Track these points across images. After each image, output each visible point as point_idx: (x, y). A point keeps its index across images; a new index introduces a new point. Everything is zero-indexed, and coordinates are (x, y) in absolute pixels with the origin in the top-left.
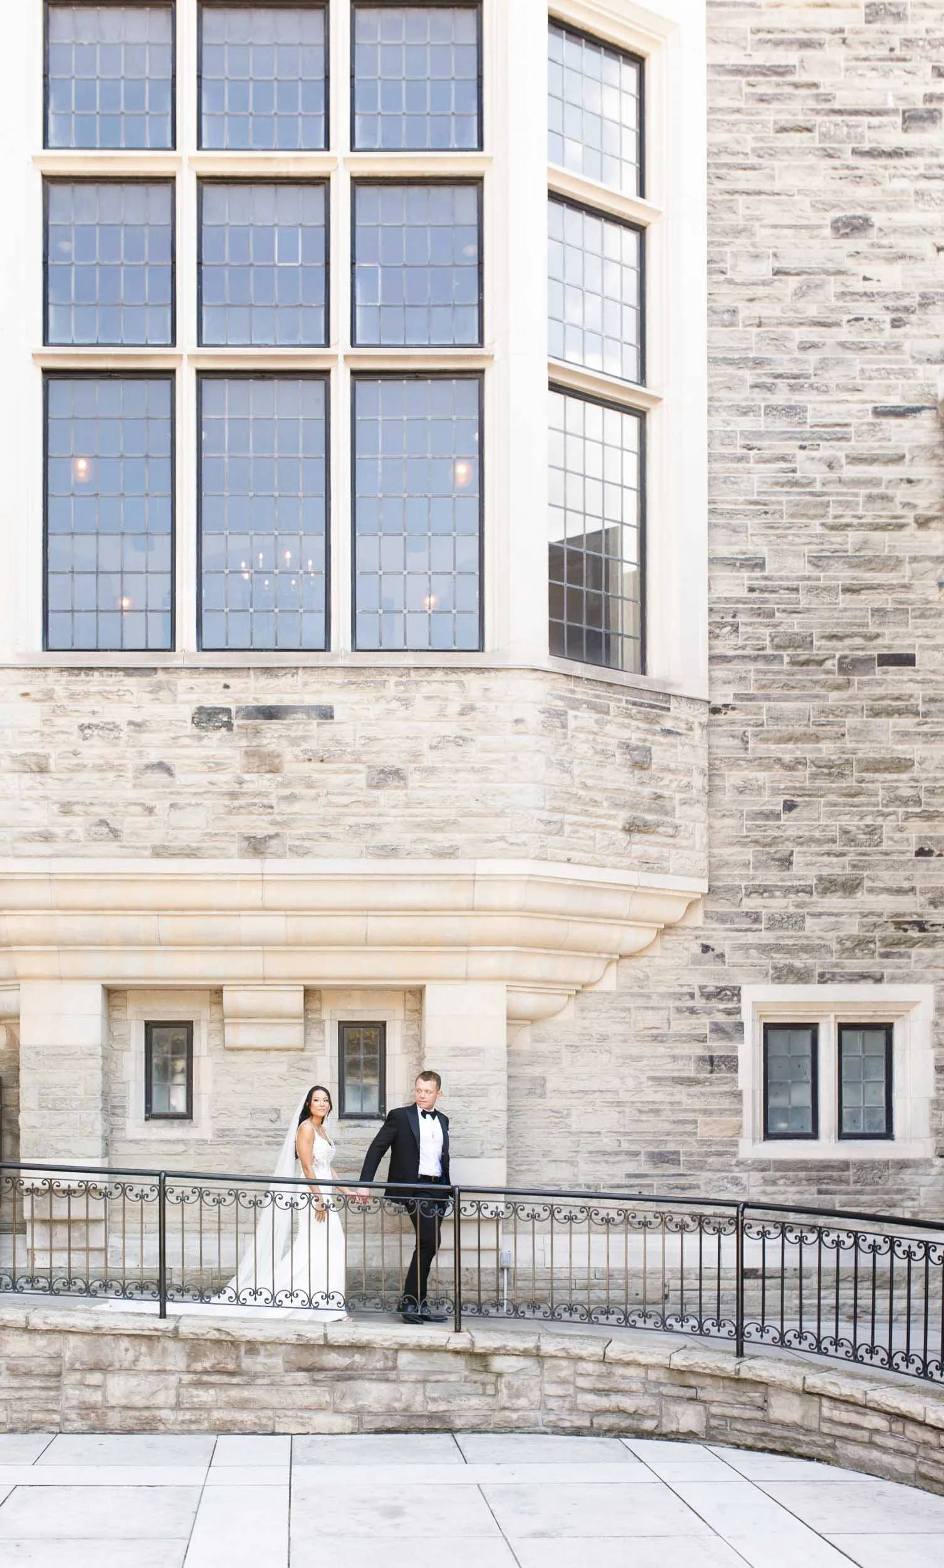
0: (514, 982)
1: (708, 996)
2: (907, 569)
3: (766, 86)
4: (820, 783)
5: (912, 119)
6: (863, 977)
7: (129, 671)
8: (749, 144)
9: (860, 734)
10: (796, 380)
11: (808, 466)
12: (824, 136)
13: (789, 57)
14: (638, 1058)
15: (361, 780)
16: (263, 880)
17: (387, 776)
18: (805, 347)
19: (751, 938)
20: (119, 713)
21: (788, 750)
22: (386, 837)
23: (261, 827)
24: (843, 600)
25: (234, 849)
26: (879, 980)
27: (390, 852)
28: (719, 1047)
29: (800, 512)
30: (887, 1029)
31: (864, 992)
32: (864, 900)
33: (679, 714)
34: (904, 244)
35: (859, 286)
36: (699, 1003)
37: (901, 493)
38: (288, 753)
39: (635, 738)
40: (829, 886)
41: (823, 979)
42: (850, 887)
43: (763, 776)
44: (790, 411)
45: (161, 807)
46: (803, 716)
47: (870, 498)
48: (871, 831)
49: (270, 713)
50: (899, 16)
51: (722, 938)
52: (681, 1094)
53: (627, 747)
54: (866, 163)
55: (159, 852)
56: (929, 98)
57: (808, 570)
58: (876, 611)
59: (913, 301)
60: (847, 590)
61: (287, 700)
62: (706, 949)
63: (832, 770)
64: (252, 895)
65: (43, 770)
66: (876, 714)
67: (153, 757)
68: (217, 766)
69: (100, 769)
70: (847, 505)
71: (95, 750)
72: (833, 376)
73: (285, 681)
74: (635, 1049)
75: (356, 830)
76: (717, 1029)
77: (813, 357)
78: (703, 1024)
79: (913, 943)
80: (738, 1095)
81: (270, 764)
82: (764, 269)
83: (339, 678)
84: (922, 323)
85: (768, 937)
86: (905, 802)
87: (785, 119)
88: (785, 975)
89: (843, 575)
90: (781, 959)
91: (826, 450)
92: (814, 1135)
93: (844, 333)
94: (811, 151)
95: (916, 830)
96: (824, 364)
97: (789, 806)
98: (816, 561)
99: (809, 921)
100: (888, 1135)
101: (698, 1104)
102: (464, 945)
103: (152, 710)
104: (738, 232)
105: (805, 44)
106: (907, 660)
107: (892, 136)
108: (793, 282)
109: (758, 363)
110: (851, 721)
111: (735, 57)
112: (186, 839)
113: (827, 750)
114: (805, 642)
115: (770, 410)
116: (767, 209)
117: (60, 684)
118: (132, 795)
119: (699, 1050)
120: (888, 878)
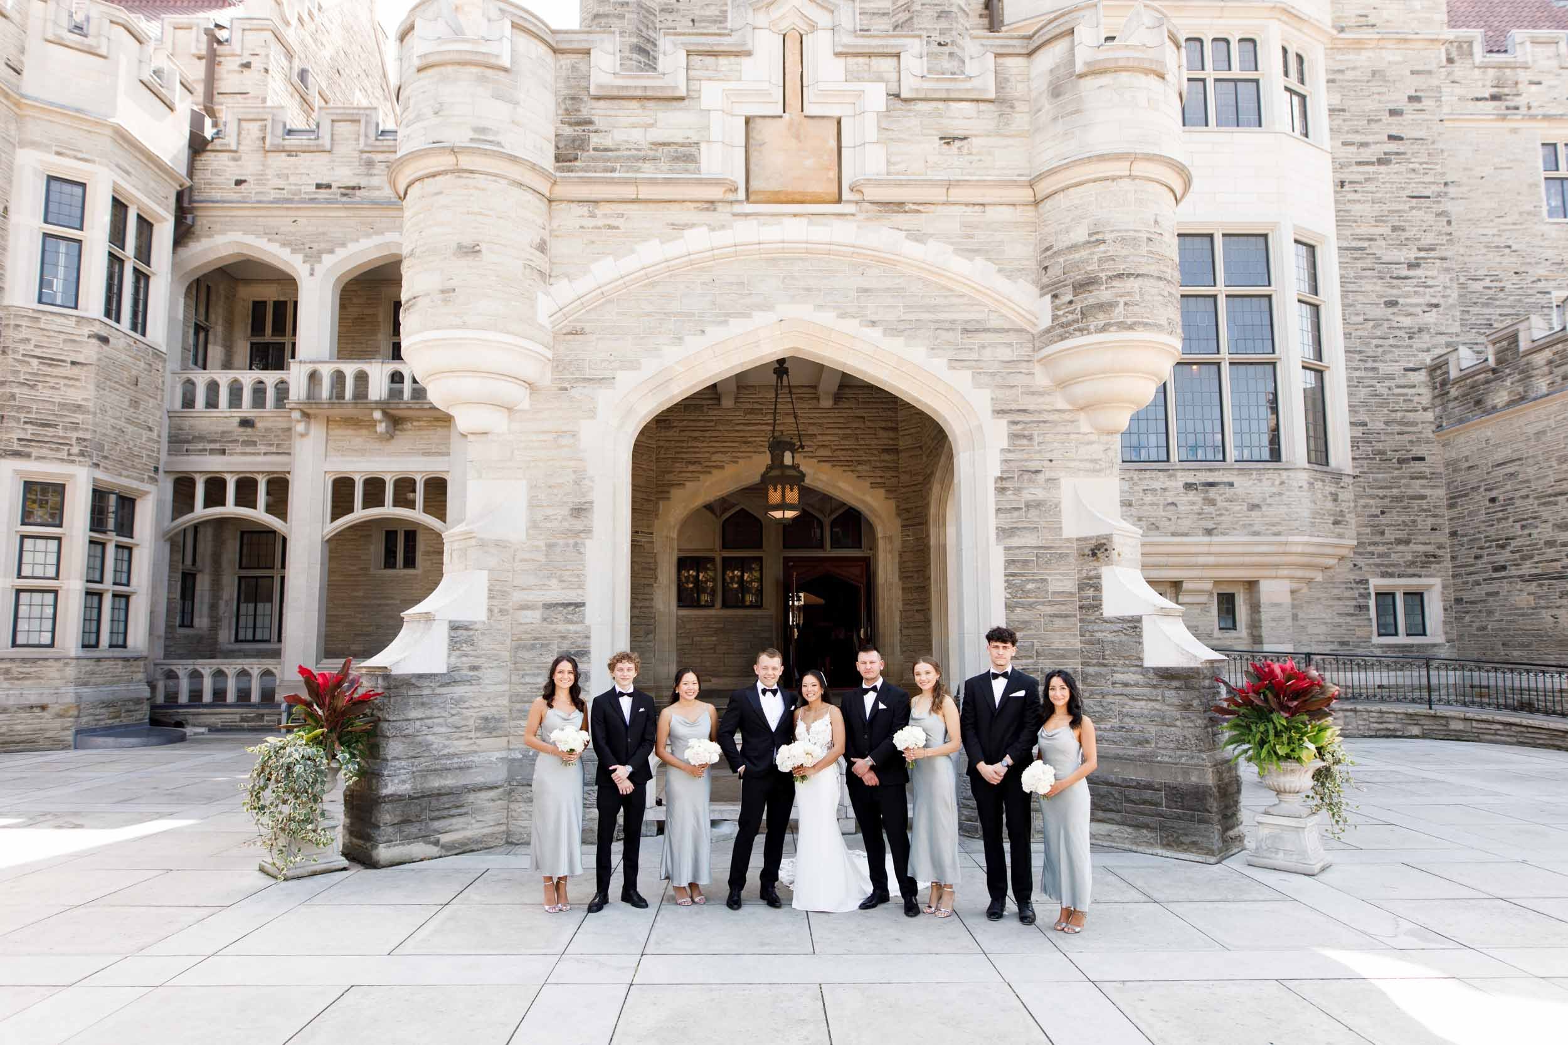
0: (1291, 578)
1: (1357, 583)
2: (1420, 426)
3: (1357, 254)
4: (1394, 504)
5: (1411, 266)
6: (1414, 575)
7: (1160, 470)
8: (1352, 275)
9: (1407, 486)
10: (1375, 359)
11: (1381, 388)
12: (1379, 272)
13: (1365, 244)
14: (1331, 606)
15: (1245, 508)
16: (1210, 544)
17: (1254, 507)
18: (1377, 346)
19: (1371, 561)
20: (1157, 485)
21: (1381, 493)
22: (1256, 528)
23: (1210, 525)
24: (1397, 437)
25: (1200, 533)
26: (1420, 576)
27: (1256, 534)
28: (1362, 601)
29: (1381, 405)
30: (1421, 595)
31: (1415, 581)
32: (1413, 547)
33: (1346, 480)
34: (1412, 310)
35: (1396, 325)
36: (1354, 585)
37: (1416, 399)
38: (1219, 499)
39: (1333, 490)
40: (1399, 542)
41: (1399, 576)
42: (1407, 542)
43: (1372, 502)
44: (1374, 369)
45: (1174, 518)
46: (1385, 479)
47: (1405, 401)
48: (1414, 521)
49: (1212, 485)
50: (1404, 230)
51: (1361, 562)
52: (1349, 619)
53: (1331, 494)
54: (1395, 281)
55: (1173, 534)
56: (1416, 258)
57: (1384, 427)
58: (1411, 442)
59: (1416, 330)
60: (1399, 434)
61: (1217, 480)
62: (1355, 565)
63: (1397, 499)
64: (1205, 549)
65: (1130, 505)
66: (1412, 478)
67: (1170, 500)
68: (1194, 504)
69: (1151, 505)
70: (1397, 403)
71: (1149, 498)
72: (1388, 357)
73: (1216, 473)
74: (1331, 603)
75: (1244, 526)
76: (1361, 595)
77: (1380, 350)
78: (1356, 593)
79: (1431, 563)
80: (1370, 620)
81: (1212, 503)
82: (1360, 319)
83: (1235, 472)
84: (1419, 338)
85: (1378, 561)
86: (1425, 511)
87: (1364, 265)
88: (1384, 575)
89: (1397, 428)
90: (1383, 569)
91: (1387, 383)
92: (1396, 634)
93: (1391, 341)
94: (1374, 277)
95: (1430, 521)
96: (1384, 352)
97: (1383, 513)
98: (1386, 423)
99: (1393, 555)
100: (1424, 634)
101: (1355, 623)
102: (1277, 566)
103: (1168, 484)
104: (1351, 306)
105: (1371, 240)
106: (1422, 459)
107: (1405, 272)
108: (1371, 324)
109: (1360, 352)
110: (1403, 481)
111: (1345, 244)
112: (1184, 529)
113: (1395, 491)
114: (1383, 453)
115: (1366, 369)
116: (1360, 298)
117: (1136, 476)
118: (1163, 514)
119: (1354, 603)
120: (1421, 538)
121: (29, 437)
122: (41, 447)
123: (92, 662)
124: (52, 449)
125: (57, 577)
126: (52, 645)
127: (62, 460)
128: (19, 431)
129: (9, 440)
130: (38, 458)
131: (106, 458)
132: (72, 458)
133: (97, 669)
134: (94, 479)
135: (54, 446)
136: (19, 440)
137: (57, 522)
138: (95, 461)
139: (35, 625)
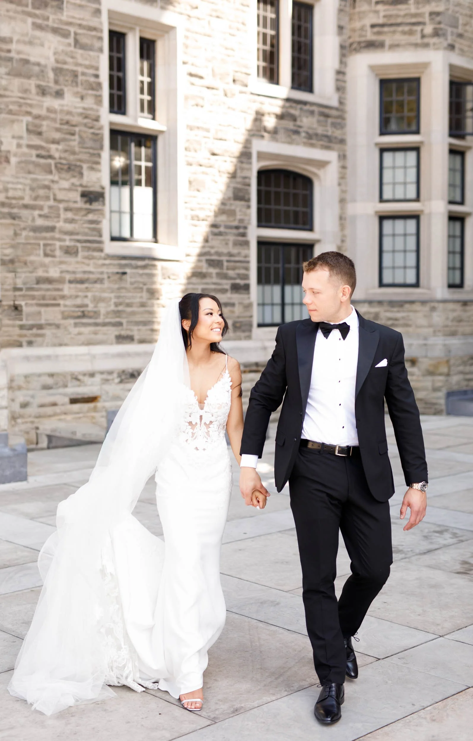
121: (381, 21)
122: (394, 32)
123: (458, 307)
124: (404, 33)
125: (417, 199)
126: (417, 285)
127: (416, 45)
128: (371, 15)
129: (362, 28)
130: (394, 46)
131: (460, 36)
132: (426, 40)
133: (464, 315)
134: (452, 67)
135: (407, 28)
136: (373, 26)
137: (414, 128)
138: (450, 39)
139: (399, 257)
